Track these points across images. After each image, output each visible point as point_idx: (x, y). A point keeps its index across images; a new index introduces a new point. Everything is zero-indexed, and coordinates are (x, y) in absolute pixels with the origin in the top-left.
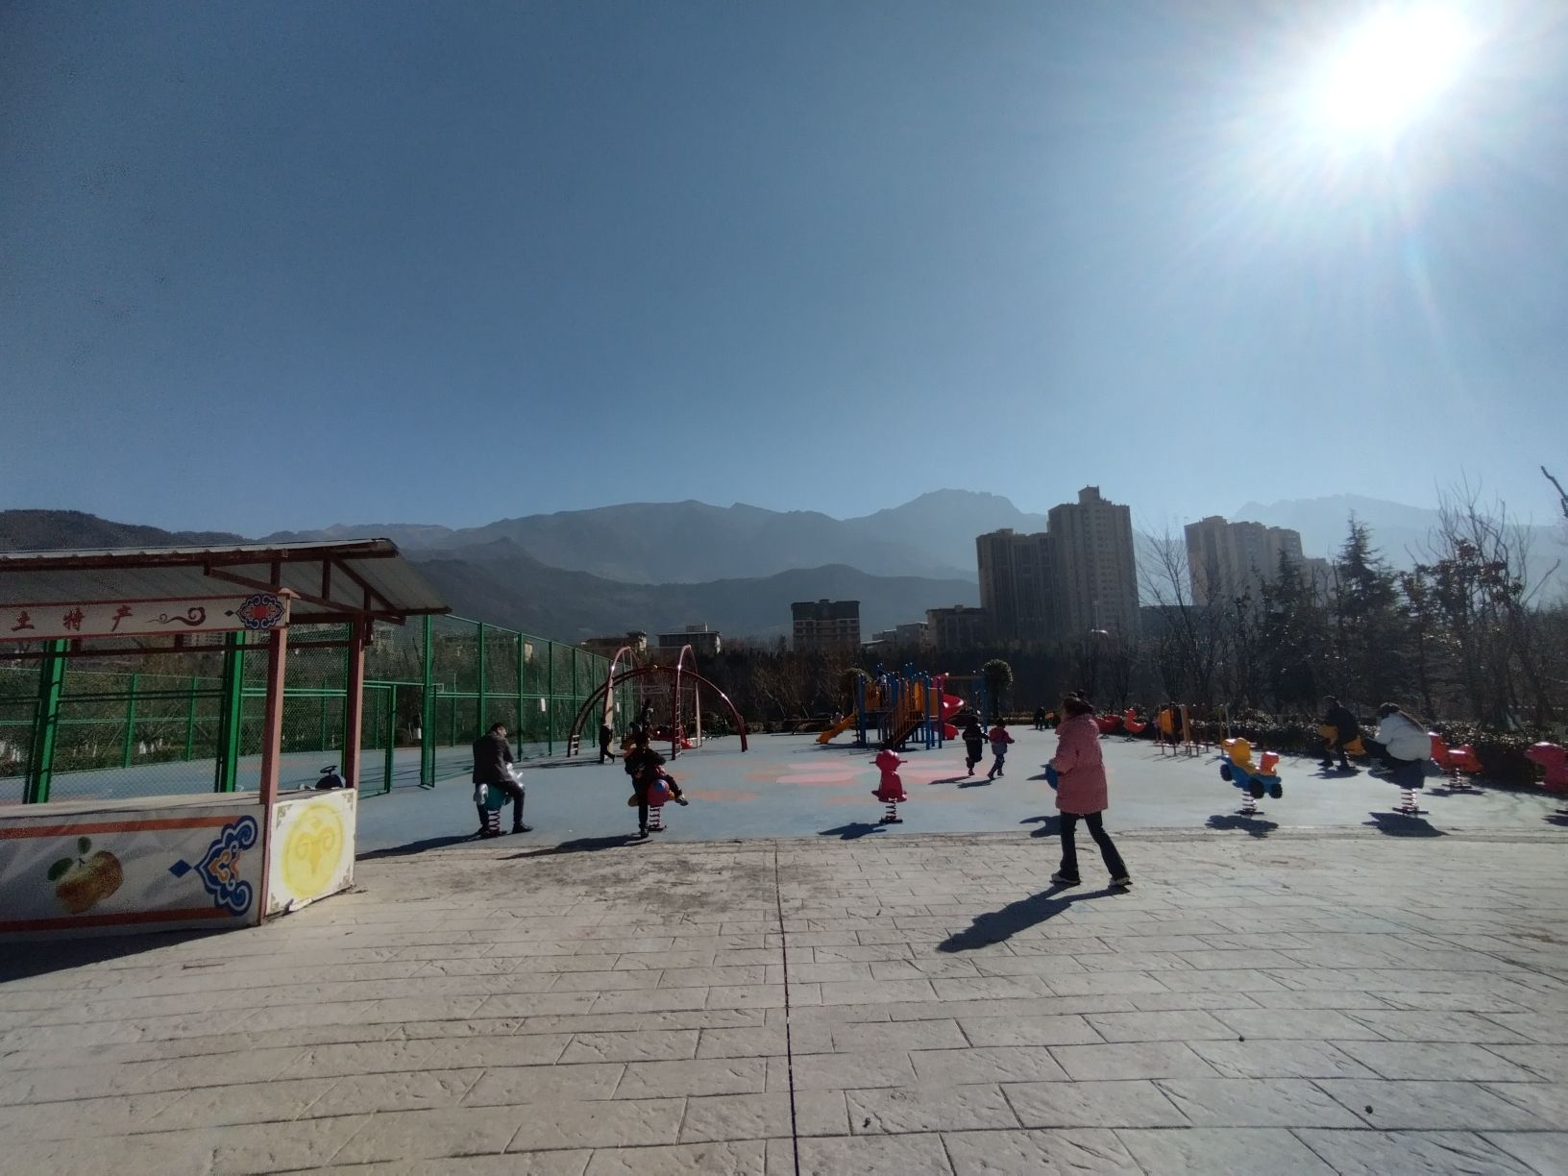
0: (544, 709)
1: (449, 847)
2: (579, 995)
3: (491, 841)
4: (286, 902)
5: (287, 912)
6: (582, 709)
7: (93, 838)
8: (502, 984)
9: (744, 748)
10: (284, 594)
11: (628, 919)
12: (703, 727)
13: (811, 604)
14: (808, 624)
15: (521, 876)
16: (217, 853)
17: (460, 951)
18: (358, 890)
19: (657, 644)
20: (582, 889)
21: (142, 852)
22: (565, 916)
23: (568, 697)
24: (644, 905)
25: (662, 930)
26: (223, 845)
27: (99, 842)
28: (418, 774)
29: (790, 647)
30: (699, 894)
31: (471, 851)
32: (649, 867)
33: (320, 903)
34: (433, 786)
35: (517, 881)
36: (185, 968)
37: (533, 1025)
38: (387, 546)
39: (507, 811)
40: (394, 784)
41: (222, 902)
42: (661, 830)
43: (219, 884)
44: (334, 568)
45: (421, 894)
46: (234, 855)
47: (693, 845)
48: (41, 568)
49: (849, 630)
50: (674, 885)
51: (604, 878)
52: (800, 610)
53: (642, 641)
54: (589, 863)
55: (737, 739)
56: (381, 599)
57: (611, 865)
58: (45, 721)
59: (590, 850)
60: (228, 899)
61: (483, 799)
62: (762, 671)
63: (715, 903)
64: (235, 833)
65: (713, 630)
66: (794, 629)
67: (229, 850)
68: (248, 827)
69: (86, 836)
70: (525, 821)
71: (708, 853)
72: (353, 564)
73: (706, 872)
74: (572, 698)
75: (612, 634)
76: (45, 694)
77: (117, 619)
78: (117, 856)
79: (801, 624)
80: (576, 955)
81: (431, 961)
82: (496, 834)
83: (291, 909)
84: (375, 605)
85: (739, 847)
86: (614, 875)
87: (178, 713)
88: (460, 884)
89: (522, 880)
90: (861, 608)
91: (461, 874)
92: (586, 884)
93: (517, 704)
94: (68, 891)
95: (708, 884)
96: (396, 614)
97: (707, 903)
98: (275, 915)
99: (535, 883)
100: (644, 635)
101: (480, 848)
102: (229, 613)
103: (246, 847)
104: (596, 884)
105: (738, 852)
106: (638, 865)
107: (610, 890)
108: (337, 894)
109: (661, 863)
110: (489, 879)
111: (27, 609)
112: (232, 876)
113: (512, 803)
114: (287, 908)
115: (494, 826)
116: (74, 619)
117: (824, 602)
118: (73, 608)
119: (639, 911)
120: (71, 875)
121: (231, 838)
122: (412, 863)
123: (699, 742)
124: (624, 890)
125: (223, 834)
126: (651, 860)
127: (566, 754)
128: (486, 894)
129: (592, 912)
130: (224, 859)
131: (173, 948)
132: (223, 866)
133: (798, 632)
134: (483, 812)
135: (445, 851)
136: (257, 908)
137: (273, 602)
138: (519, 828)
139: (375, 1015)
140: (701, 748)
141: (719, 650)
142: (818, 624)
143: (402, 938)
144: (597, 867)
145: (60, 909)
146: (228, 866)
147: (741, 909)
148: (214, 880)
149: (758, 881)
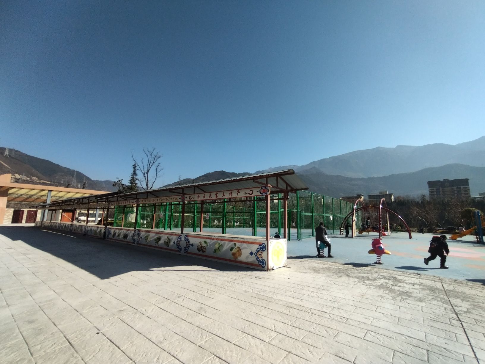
0: (331, 219)
1: (309, 258)
2: (365, 317)
3: (321, 259)
4: (273, 267)
5: (273, 269)
6: (344, 220)
7: (237, 243)
8: (336, 305)
9: (410, 237)
10: (269, 186)
11: (377, 294)
12: (391, 228)
13: (439, 181)
14: (437, 189)
15: (334, 271)
16: (258, 251)
17: (321, 291)
18: (288, 267)
19: (367, 198)
20: (356, 280)
21: (245, 248)
22: (352, 287)
23: (339, 215)
24: (382, 290)
25: (393, 302)
26: (259, 249)
27: (238, 244)
28: (297, 236)
29: (428, 198)
30: (406, 292)
31: (316, 261)
32: (380, 277)
33: (279, 268)
34: (301, 240)
35: (333, 273)
36: (256, 278)
37: (351, 322)
38: (292, 171)
39: (326, 250)
40: (291, 238)
41: (260, 263)
42: (381, 264)
43: (259, 259)
44: (279, 179)
45: (305, 271)
46: (261, 252)
47: (397, 272)
48: (226, 183)
49: (462, 192)
50: (393, 285)
51: (363, 277)
52: (431, 184)
53: (362, 197)
54: (356, 271)
55: (407, 234)
56: (290, 186)
57: (364, 273)
58: (224, 217)
59: (355, 267)
60: (261, 263)
61: (319, 246)
62: (415, 208)
63: (416, 297)
64: (261, 247)
65: (390, 193)
66: (429, 191)
67: (260, 251)
68: (264, 246)
69: (235, 243)
70: (332, 254)
71: (405, 276)
72: (283, 177)
73: (406, 283)
74: (340, 216)
75: (351, 195)
76: (224, 210)
77: (237, 194)
78: (241, 248)
79: (433, 189)
80: (360, 302)
81: (313, 292)
82: (323, 257)
83: (274, 269)
84: (289, 188)
85: (420, 277)
86: (367, 277)
87: (242, 216)
88: (316, 271)
89: (335, 273)
90: (470, 182)
91: (315, 267)
92: (357, 278)
93: (323, 217)
94: (234, 254)
95: (409, 288)
96: (294, 190)
97: (412, 296)
98: (270, 270)
99: (339, 275)
100: (363, 195)
101: (319, 260)
102: (258, 192)
103: (264, 251)
104: (362, 279)
105: (419, 278)
106: (375, 275)
107: (367, 282)
108: (283, 267)
109: (385, 276)
110: (324, 270)
111: (224, 192)
112: (261, 258)
113: (327, 248)
114: (273, 268)
115: (322, 254)
116: (231, 194)
117: (446, 181)
118: (230, 191)
119: (381, 292)
120: (234, 251)
121: (261, 248)
122: (300, 262)
123: (389, 233)
124: (373, 283)
125: (259, 247)
126: (380, 274)
127: (339, 234)
128: (324, 275)
129: (361, 289)
130: (260, 253)
131: (252, 272)
132: (259, 255)
133: (431, 193)
134: (318, 249)
135: (309, 260)
136: (267, 266)
137: (266, 188)
138: (329, 256)
139: (301, 304)
140: (390, 236)
141: (393, 200)
142: (443, 189)
143: (303, 283)
144: (360, 273)
145: (232, 258)
146: (260, 255)
147: (430, 303)
148: (258, 258)
149: (436, 293)
